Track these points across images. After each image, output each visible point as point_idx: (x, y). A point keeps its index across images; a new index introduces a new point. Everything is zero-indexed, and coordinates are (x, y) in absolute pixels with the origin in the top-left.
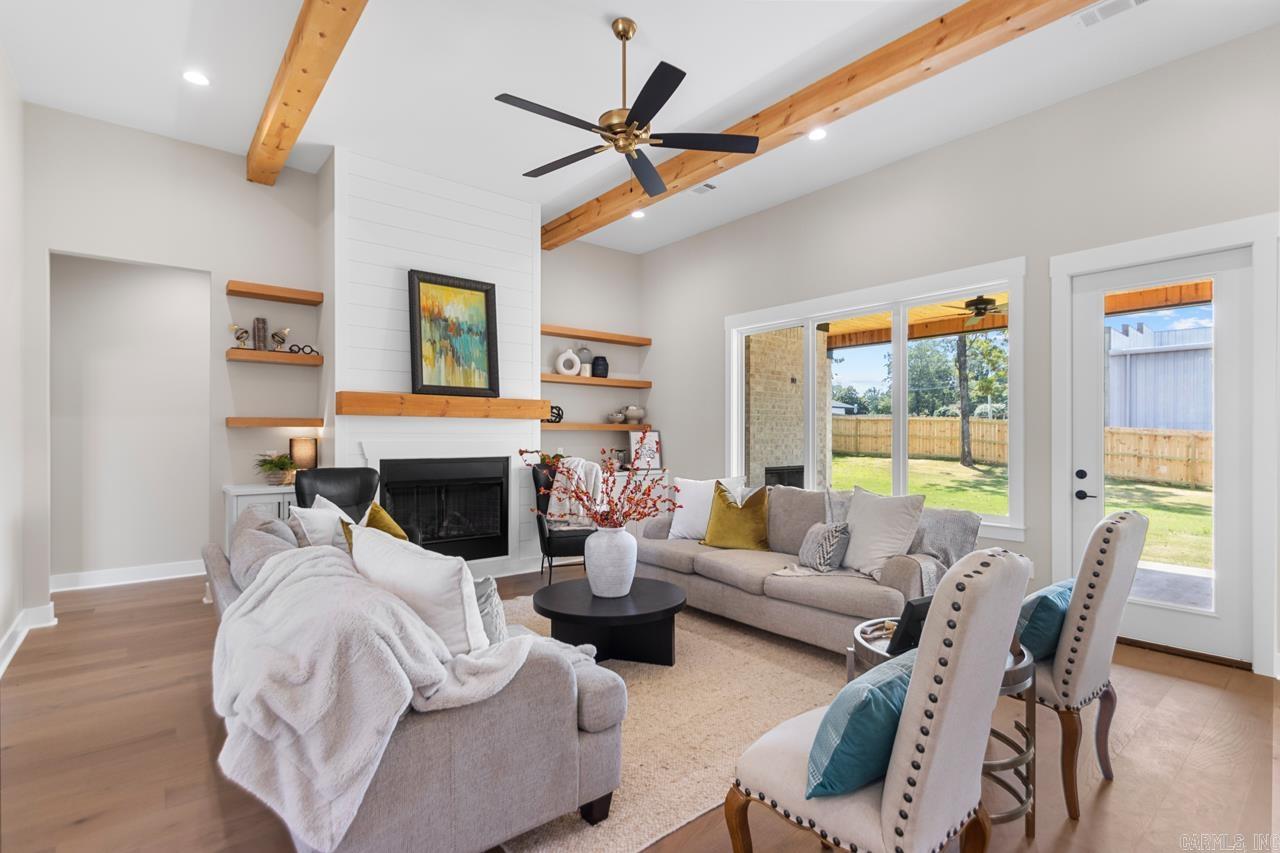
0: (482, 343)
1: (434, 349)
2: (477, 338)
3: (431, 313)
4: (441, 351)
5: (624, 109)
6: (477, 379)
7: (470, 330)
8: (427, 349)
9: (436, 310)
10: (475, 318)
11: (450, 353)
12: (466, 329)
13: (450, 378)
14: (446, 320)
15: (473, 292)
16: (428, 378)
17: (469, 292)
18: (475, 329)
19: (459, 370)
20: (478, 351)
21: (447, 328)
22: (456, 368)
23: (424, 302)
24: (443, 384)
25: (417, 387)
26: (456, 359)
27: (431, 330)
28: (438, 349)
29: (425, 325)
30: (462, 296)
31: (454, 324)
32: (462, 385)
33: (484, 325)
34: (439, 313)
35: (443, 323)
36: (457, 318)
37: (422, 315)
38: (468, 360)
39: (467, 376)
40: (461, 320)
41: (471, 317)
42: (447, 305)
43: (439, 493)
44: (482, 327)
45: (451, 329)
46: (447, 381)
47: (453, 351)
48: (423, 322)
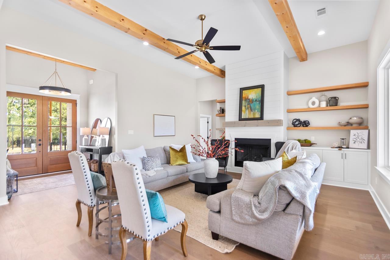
0: (259, 104)
1: (245, 108)
2: (258, 102)
3: (245, 98)
4: (247, 108)
5: (202, 40)
6: (257, 115)
7: (256, 100)
8: (243, 108)
9: (247, 97)
10: (258, 97)
11: (250, 109)
12: (255, 100)
13: (249, 116)
14: (249, 99)
15: (258, 89)
16: (243, 117)
17: (256, 89)
18: (257, 100)
19: (252, 113)
20: (258, 106)
21: (249, 101)
22: (251, 112)
23: (244, 96)
24: (247, 117)
25: (240, 119)
26: (251, 110)
27: (245, 103)
28: (246, 108)
29: (243, 102)
30: (254, 91)
31: (251, 100)
32: (252, 117)
33: (261, 98)
34: (247, 98)
35: (248, 100)
36: (252, 98)
37: (243, 99)
38: (255, 110)
39: (254, 114)
40: (253, 98)
41: (257, 97)
42: (250, 95)
43: (250, 148)
44: (260, 99)
45: (250, 101)
46: (248, 117)
47: (251, 108)
48: (243, 101)
